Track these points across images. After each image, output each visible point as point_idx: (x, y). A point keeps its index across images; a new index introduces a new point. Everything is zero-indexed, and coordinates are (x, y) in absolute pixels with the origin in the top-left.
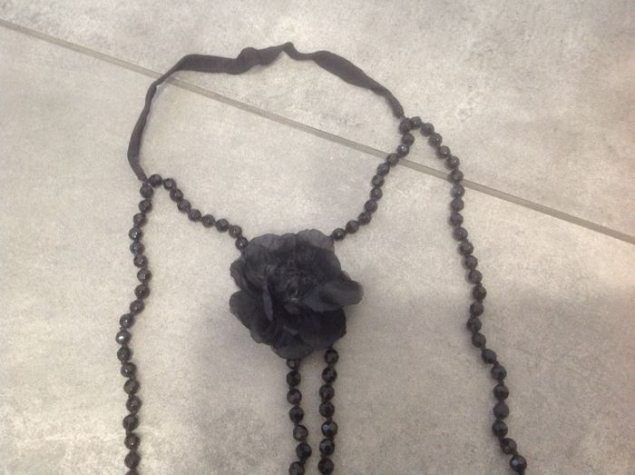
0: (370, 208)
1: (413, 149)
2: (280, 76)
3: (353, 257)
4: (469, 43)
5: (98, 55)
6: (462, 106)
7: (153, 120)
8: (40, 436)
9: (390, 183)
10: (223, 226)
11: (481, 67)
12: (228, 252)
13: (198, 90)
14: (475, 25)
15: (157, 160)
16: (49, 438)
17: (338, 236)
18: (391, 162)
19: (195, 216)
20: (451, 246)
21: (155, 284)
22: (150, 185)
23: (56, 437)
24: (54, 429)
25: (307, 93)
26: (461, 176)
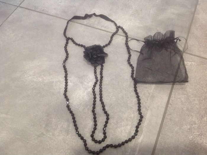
0: (110, 42)
1: (119, 32)
2: (93, 20)
3: (106, 50)
4: (131, 13)
5: (57, 17)
6: (129, 24)
7: (68, 28)
8: (49, 80)
9: (114, 38)
10: (82, 46)
11: (133, 17)
12: (83, 50)
13: (77, 23)
14: (132, 9)
15: (69, 35)
16: (50, 80)
17: (104, 47)
18: (114, 34)
19: (77, 44)
20: (125, 48)
21: (69, 55)
22: (68, 39)
23: (52, 80)
24: (51, 79)
25: (98, 23)
26: (128, 36)
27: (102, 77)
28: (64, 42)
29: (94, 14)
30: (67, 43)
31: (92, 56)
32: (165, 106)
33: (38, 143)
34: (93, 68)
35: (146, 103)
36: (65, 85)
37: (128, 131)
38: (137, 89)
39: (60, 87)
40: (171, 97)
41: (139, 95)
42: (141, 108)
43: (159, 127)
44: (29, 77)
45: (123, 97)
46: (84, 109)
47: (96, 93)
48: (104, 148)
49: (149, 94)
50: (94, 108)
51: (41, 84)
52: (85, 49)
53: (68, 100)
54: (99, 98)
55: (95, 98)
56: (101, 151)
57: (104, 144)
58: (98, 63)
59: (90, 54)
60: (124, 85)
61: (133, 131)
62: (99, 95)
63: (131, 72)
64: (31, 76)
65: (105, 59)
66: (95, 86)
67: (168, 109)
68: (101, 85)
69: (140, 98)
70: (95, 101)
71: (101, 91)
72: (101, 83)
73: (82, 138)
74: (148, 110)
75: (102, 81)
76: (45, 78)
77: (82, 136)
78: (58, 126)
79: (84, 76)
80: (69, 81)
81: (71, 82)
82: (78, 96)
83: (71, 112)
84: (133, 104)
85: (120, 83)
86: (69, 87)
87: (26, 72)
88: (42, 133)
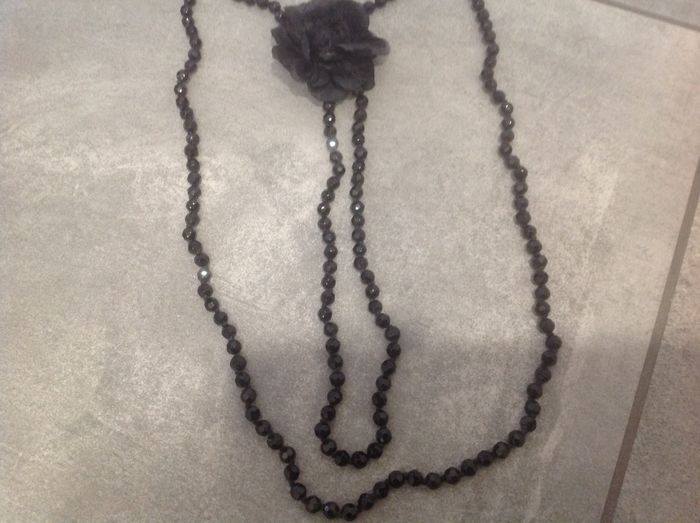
3: (379, 24)
8: (113, 165)
10: (264, 3)
12: (268, 22)
16: (121, 167)
17: (369, 8)
21: (205, 49)
23: (125, 166)
24: (124, 161)
27: (360, 157)
31: (314, 52)
32: (659, 292)
33: (71, 462)
34: (318, 112)
35: (571, 275)
36: (190, 191)
37: (487, 410)
38: (527, 209)
39: (167, 200)
40: (689, 246)
41: (541, 237)
42: (550, 301)
43: (636, 385)
44: (18, 150)
45: (462, 248)
46: (282, 303)
47: (334, 228)
48: (382, 490)
49: (588, 234)
50: (328, 298)
51: (77, 187)
52: (277, 19)
53: (203, 261)
54: (350, 252)
55: (331, 254)
56: (366, 503)
57: (377, 472)
58: (341, 88)
59: (305, 42)
60: (466, 194)
61: (514, 406)
62: (350, 237)
63: (497, 130)
64: (27, 146)
65: (376, 69)
66: (328, 197)
67: (673, 305)
68: (356, 195)
69: (542, 252)
70: (330, 268)
71: (358, 220)
72: (357, 182)
73: (276, 443)
74: (581, 308)
75: (365, 173)
76: (92, 157)
77: (276, 429)
78: (158, 384)
79: (277, 147)
80: (206, 172)
81: (217, 177)
82: (249, 243)
83: (221, 319)
84: (512, 281)
85: (447, 184)
86: (207, 201)
87: (4, 127)
88: (88, 417)
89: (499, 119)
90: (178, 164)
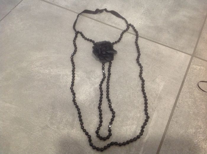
0: (120, 39)
1: (129, 30)
2: (104, 15)
3: (115, 47)
4: (142, 11)
5: (67, 9)
6: (140, 22)
7: (78, 21)
8: (56, 72)
9: (124, 35)
10: (91, 41)
11: (144, 16)
12: (92, 45)
13: (87, 17)
14: (144, 8)
15: (78, 28)
17: (113, 43)
18: (124, 32)
19: (86, 39)
20: (135, 47)
21: (78, 49)
22: (77, 33)
23: (59, 73)
24: (59, 72)
25: (109, 18)
26: (138, 35)
27: (109, 74)
28: (73, 35)
29: (106, 10)
30: (76, 37)
31: (101, 52)
32: (171, 109)
33: (42, 135)
34: (101, 65)
35: (153, 103)
36: (72, 79)
37: (133, 131)
38: (144, 89)
39: (67, 80)
40: (179, 99)
41: (147, 95)
42: (148, 108)
43: (165, 128)
44: (35, 67)
45: (130, 96)
46: (90, 104)
47: (103, 89)
48: (109, 146)
49: (157, 95)
50: (100, 104)
51: (48, 76)
52: (94, 44)
53: (74, 94)
54: (106, 94)
55: (102, 95)
56: (105, 148)
57: (108, 142)
58: (106, 60)
59: (100, 50)
60: (132, 84)
61: (139, 130)
62: (106, 91)
63: (139, 71)
64: (37, 67)
65: (114, 56)
66: (102, 82)
67: (174, 111)
68: (108, 83)
69: (147, 98)
70: (101, 98)
71: (108, 88)
72: (108, 80)
73: (87, 134)
74: (154, 110)
75: (110, 78)
76: (52, 70)
77: (87, 131)
78: (63, 120)
79: (92, 71)
80: (76, 75)
81: (78, 77)
82: (84, 91)
83: (77, 107)
84: (140, 104)
85: (128, 82)
86: (75, 81)
87: (32, 62)
88: (47, 125)
89: (140, 69)
90: (70, 73)
